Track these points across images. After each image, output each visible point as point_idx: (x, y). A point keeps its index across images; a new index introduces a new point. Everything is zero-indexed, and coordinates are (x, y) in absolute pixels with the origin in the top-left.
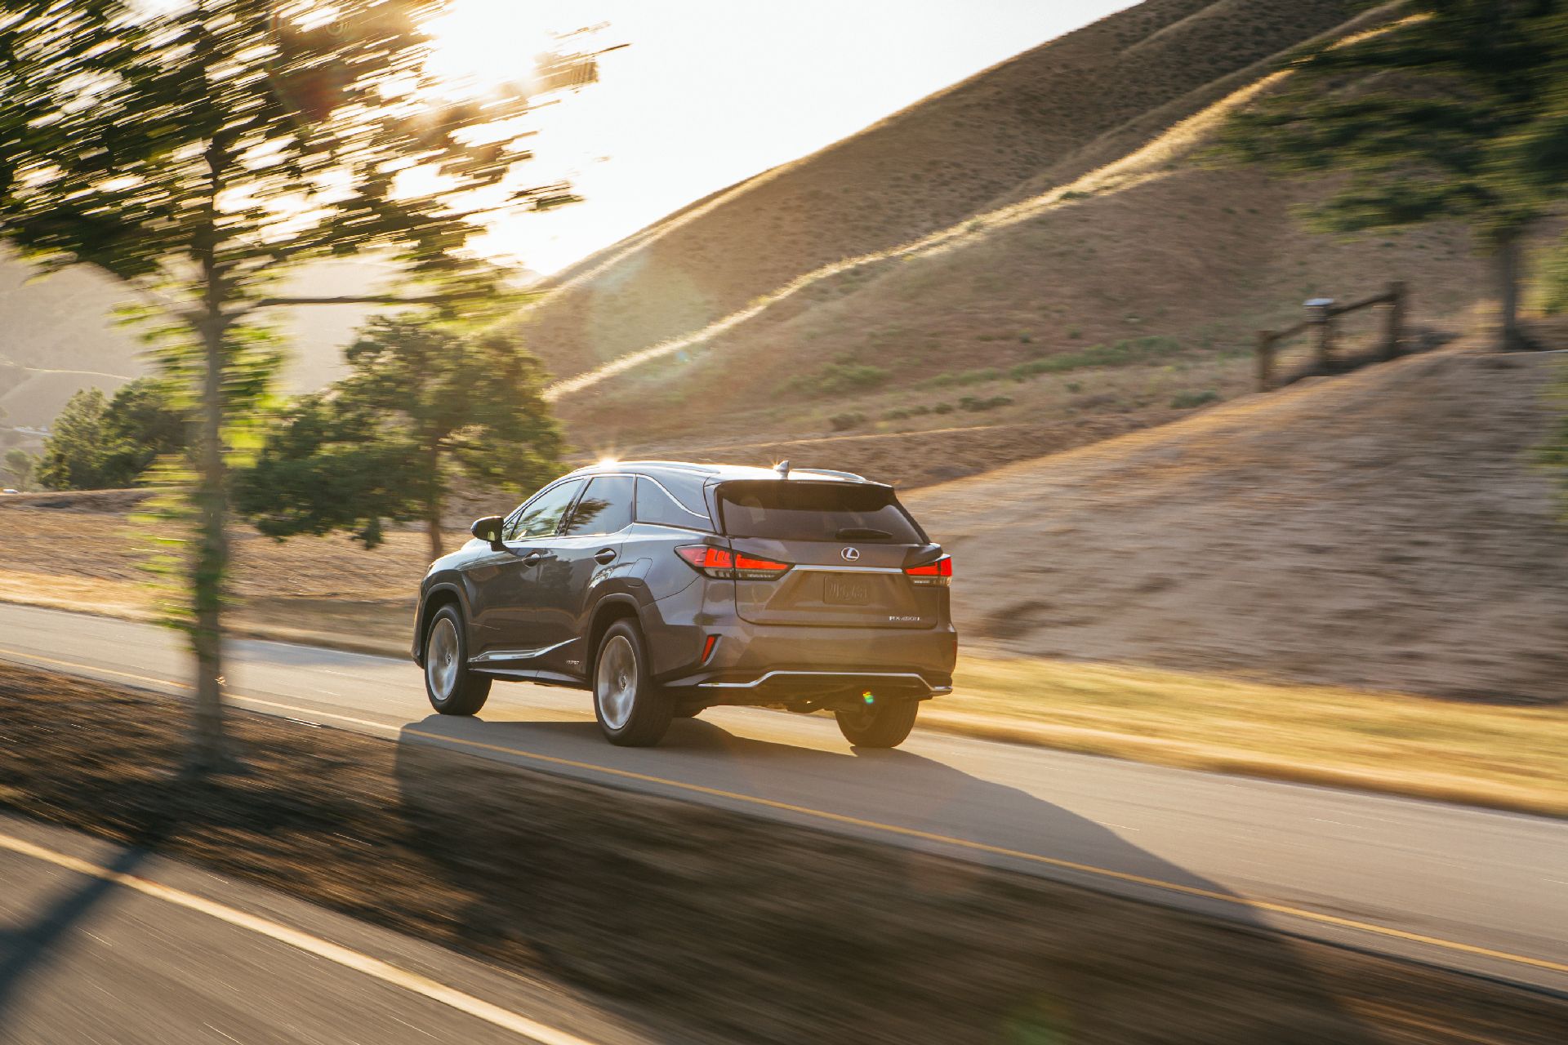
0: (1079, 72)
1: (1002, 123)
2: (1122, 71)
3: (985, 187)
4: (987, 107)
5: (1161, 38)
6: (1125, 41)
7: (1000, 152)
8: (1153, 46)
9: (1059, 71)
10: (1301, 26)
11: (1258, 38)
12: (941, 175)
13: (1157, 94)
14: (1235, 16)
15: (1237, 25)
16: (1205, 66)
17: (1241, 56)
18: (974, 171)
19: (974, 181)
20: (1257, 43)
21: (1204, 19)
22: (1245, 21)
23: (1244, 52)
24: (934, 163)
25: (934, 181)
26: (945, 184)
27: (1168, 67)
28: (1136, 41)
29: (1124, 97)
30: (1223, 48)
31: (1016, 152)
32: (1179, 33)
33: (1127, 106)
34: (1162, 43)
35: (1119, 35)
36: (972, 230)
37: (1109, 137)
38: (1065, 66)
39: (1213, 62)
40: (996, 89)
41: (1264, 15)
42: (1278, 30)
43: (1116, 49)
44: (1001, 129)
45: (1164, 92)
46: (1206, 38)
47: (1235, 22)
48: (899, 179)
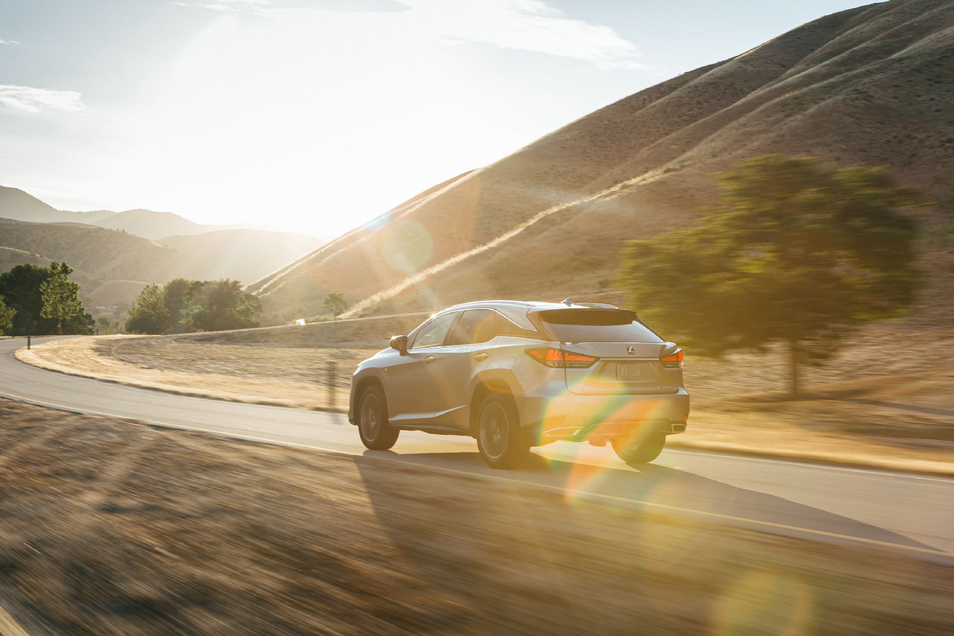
0: (616, 123)
1: (584, 147)
2: (637, 122)
3: (579, 177)
4: (575, 140)
5: (653, 107)
6: (634, 109)
7: (585, 160)
8: (650, 110)
9: (606, 122)
10: (719, 100)
11: (700, 106)
12: (558, 171)
13: (655, 132)
14: (687, 96)
15: (688, 100)
16: (676, 119)
17: (693, 114)
18: (573, 169)
19: (574, 174)
20: (699, 108)
21: (673, 98)
22: (692, 98)
23: (694, 112)
24: (554, 166)
25: (555, 174)
26: (560, 175)
27: (659, 120)
28: (640, 109)
29: (639, 134)
30: (684, 110)
31: (591, 160)
32: (661, 104)
33: (642, 138)
34: (654, 109)
35: (632, 106)
36: (624, 187)
37: (649, 149)
38: (609, 120)
39: (679, 117)
40: (579, 131)
41: (700, 95)
42: (708, 102)
43: (631, 112)
44: (584, 149)
45: (658, 131)
46: (675, 106)
47: (688, 98)
48: (538, 174)
